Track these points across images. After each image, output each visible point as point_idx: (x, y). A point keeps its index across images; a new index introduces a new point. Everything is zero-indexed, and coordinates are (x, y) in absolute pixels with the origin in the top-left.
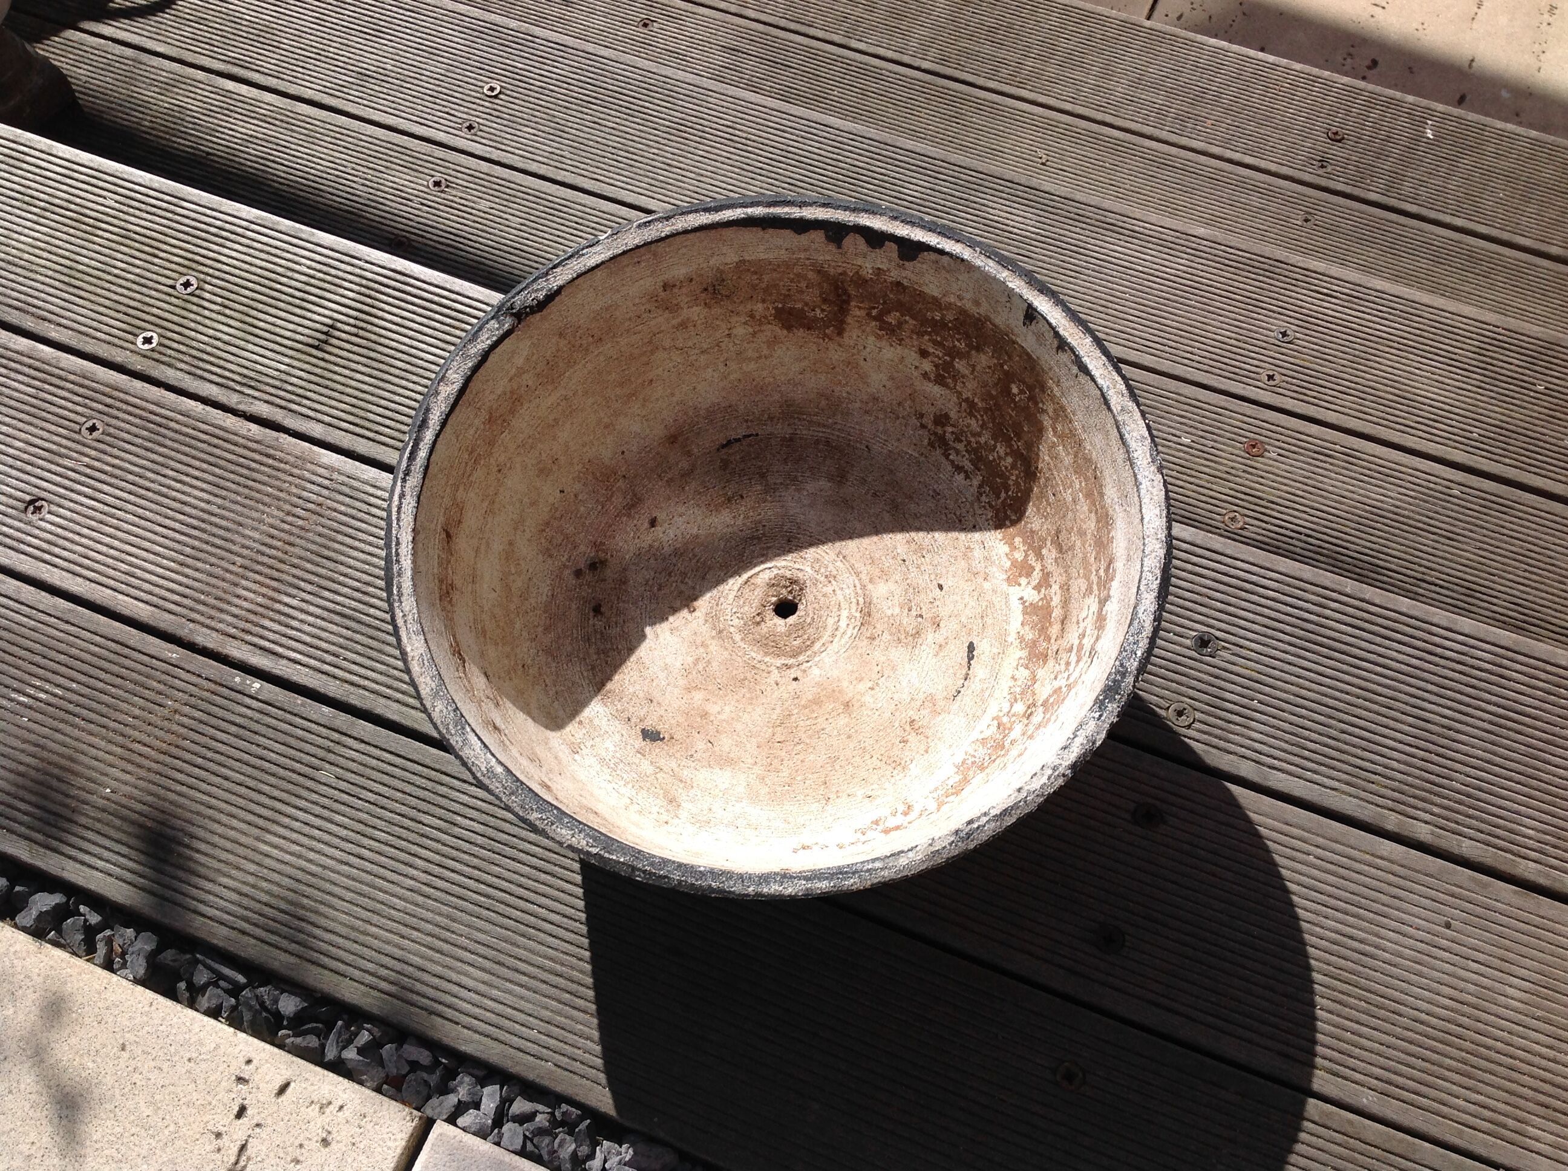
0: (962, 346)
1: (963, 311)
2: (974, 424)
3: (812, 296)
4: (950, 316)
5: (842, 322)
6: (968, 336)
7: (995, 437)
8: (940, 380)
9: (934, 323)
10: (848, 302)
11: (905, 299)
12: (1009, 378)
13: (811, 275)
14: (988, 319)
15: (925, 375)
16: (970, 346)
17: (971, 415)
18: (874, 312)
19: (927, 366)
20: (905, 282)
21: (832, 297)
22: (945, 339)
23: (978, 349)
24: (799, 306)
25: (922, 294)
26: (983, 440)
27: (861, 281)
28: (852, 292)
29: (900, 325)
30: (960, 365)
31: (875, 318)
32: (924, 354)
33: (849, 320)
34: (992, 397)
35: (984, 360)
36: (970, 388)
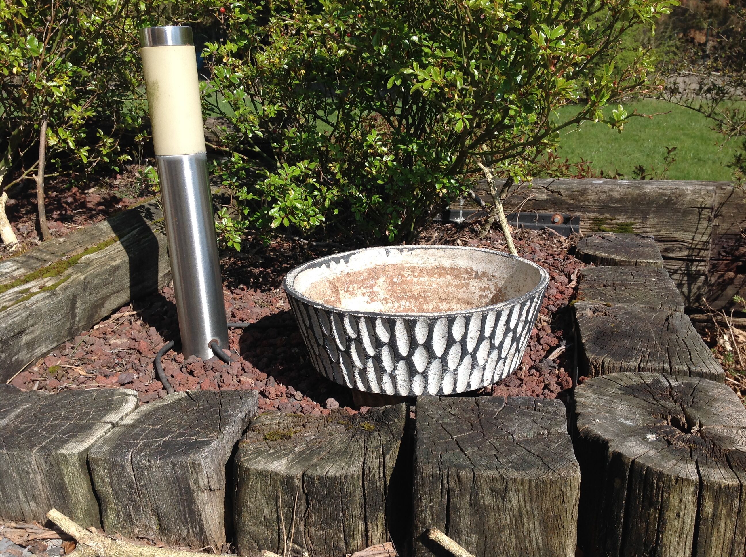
0: (373, 282)
1: (369, 270)
2: (390, 305)
3: (329, 293)
4: (365, 274)
5: (339, 298)
6: (373, 277)
7: (399, 302)
8: (373, 300)
9: (362, 281)
10: (338, 290)
11: (351, 278)
12: (391, 278)
13: (327, 284)
14: (376, 265)
15: (368, 302)
16: (375, 280)
17: (387, 303)
18: (346, 289)
19: (367, 298)
20: (350, 272)
21: (334, 290)
22: (367, 284)
23: (378, 279)
24: (328, 298)
25: (354, 273)
26: (396, 307)
27: (339, 279)
28: (338, 285)
29: (354, 290)
30: (376, 289)
31: (347, 292)
32: (364, 294)
33: (341, 296)
34: (389, 290)
35: (381, 281)
36: (383, 294)
